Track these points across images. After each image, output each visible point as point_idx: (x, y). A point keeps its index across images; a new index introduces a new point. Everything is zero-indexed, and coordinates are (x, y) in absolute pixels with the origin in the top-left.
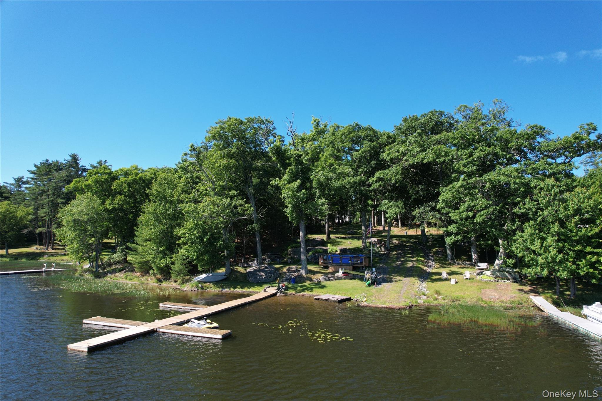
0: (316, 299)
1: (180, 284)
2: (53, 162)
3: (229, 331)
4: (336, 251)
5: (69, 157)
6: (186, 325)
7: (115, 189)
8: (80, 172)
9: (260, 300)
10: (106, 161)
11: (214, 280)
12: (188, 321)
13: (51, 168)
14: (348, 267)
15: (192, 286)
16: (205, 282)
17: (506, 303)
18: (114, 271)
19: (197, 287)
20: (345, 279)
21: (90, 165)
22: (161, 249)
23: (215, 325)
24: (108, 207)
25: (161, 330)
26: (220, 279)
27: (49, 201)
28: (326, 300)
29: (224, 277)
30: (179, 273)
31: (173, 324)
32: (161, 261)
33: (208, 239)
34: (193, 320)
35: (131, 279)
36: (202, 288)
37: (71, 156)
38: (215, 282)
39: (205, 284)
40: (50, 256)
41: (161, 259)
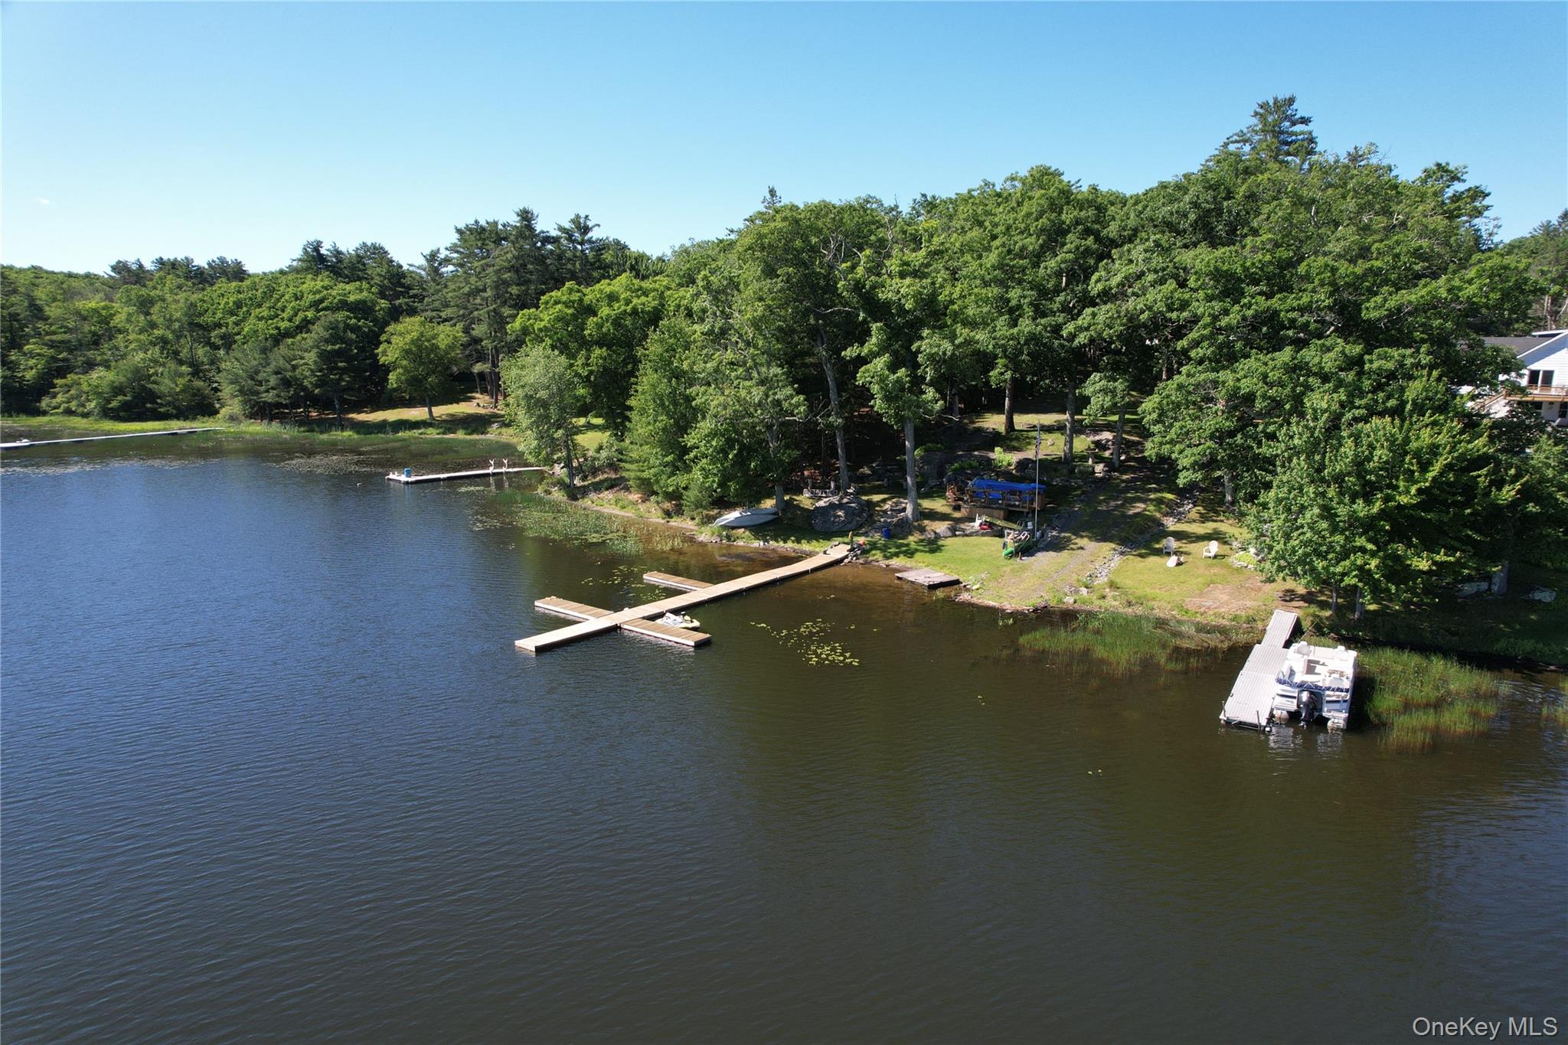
0: (899, 578)
1: (698, 524)
2: (488, 223)
3: (708, 635)
4: (1009, 464)
5: (515, 215)
6: (659, 621)
7: (590, 335)
8: (539, 244)
9: (806, 573)
10: (587, 216)
11: (750, 523)
12: (661, 615)
13: (485, 239)
14: (996, 513)
15: (713, 534)
16: (733, 528)
17: (1224, 618)
18: (597, 487)
19: (720, 535)
20: (983, 535)
21: (556, 227)
22: (669, 458)
23: (696, 623)
24: (580, 371)
25: (625, 627)
26: (762, 521)
27: (488, 313)
28: (912, 582)
29: (771, 517)
30: (698, 505)
31: (644, 618)
32: (669, 481)
33: (735, 455)
34: (668, 614)
35: (623, 507)
36: (728, 537)
37: (518, 215)
38: (753, 526)
39: (734, 531)
40: (501, 427)
41: (669, 477)
